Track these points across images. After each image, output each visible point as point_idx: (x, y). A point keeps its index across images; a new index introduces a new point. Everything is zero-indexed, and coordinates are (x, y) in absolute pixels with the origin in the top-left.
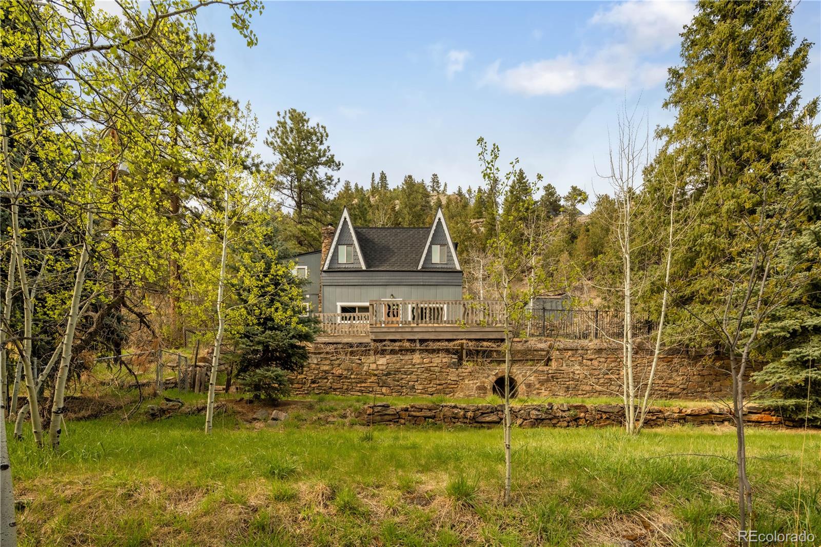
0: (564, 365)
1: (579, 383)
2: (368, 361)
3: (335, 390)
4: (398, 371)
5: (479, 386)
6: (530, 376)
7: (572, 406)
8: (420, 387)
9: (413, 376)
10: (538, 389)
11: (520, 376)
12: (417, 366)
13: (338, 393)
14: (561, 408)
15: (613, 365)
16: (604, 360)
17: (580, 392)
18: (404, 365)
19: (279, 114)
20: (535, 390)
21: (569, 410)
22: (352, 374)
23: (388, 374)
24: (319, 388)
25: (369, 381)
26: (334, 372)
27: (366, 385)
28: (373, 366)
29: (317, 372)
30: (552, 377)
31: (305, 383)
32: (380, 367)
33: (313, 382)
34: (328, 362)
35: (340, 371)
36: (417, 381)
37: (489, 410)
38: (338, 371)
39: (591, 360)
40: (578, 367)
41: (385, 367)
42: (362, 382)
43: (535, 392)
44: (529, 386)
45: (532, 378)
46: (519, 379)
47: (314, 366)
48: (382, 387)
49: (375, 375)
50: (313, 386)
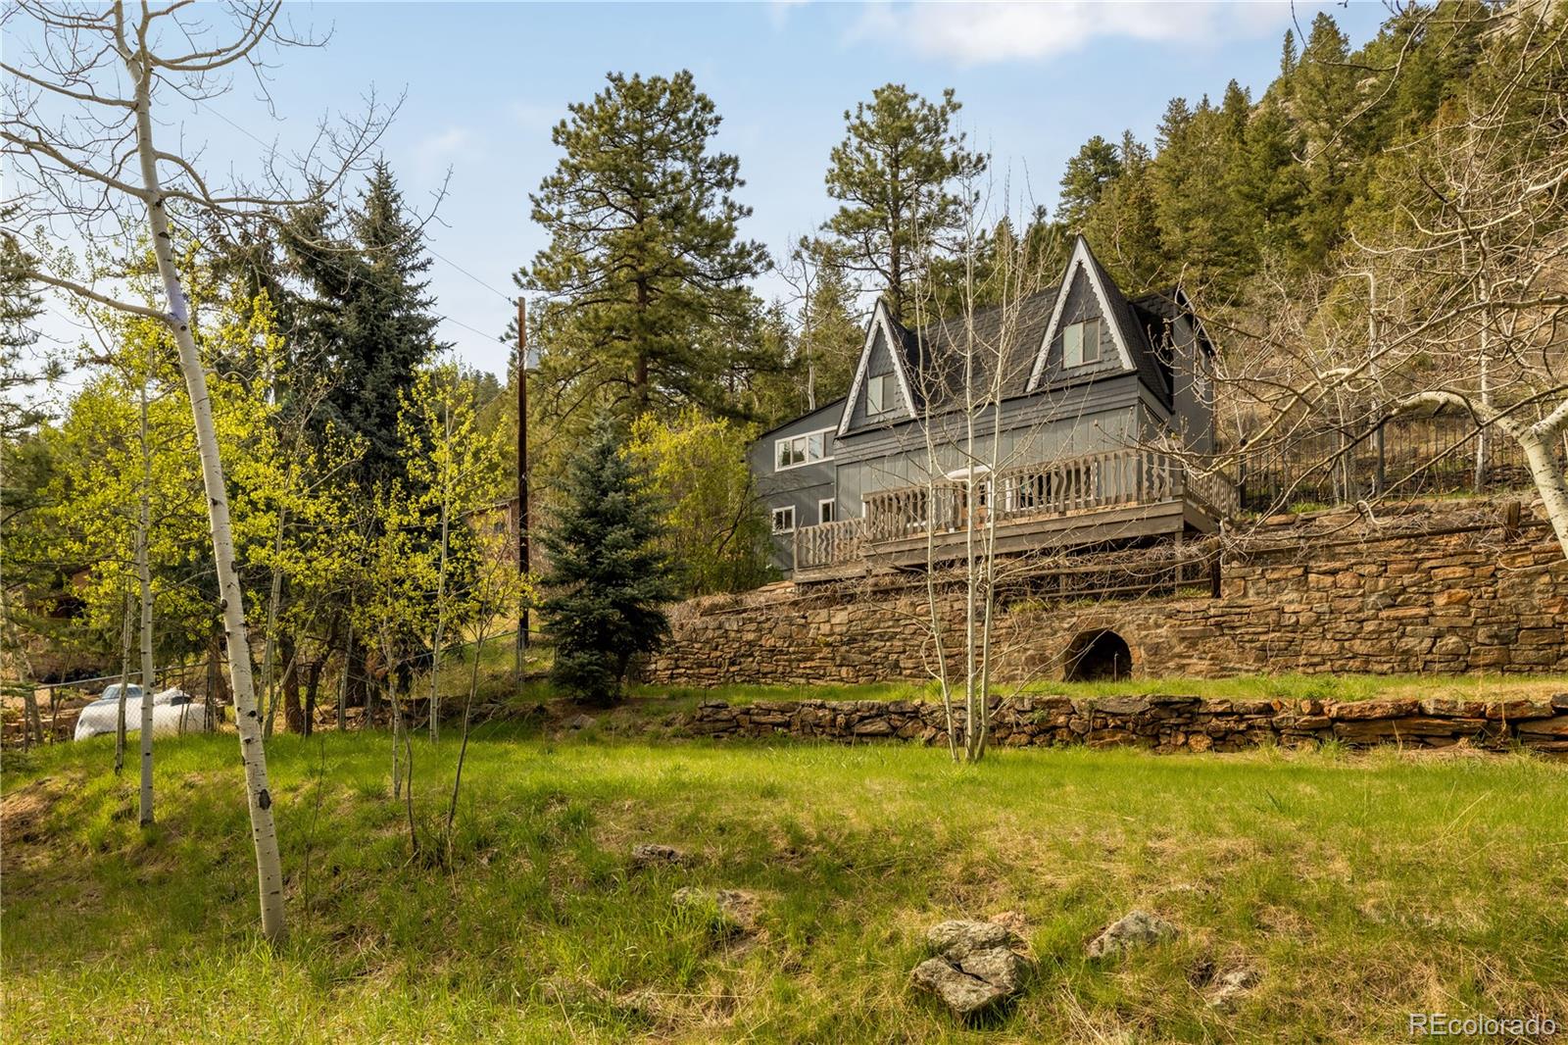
0: (1251, 592)
1: (1299, 636)
2: (817, 620)
3: (765, 675)
4: (867, 635)
5: (1032, 657)
6: (1158, 626)
7: (1039, 702)
8: (910, 664)
9: (897, 643)
10: (1180, 656)
11: (1133, 627)
12: (902, 622)
13: (769, 681)
14: (1018, 706)
15: (1407, 579)
16: (1374, 568)
17: (1302, 660)
18: (879, 621)
19: (847, 116)
20: (1172, 658)
21: (1033, 709)
22: (790, 646)
23: (852, 640)
24: (740, 673)
25: (819, 655)
26: (763, 642)
27: (813, 664)
28: (825, 629)
29: (737, 645)
30: (1218, 625)
31: (719, 666)
32: (837, 629)
33: (732, 663)
34: (753, 627)
35: (772, 642)
36: (904, 652)
37: (874, 712)
38: (768, 642)
39: (1333, 573)
40: (1294, 596)
41: (845, 629)
42: (806, 660)
43: (1171, 664)
44: (1155, 650)
45: (1163, 631)
46: (1130, 634)
47: (733, 634)
48: (841, 665)
49: (828, 645)
50: (732, 669)
